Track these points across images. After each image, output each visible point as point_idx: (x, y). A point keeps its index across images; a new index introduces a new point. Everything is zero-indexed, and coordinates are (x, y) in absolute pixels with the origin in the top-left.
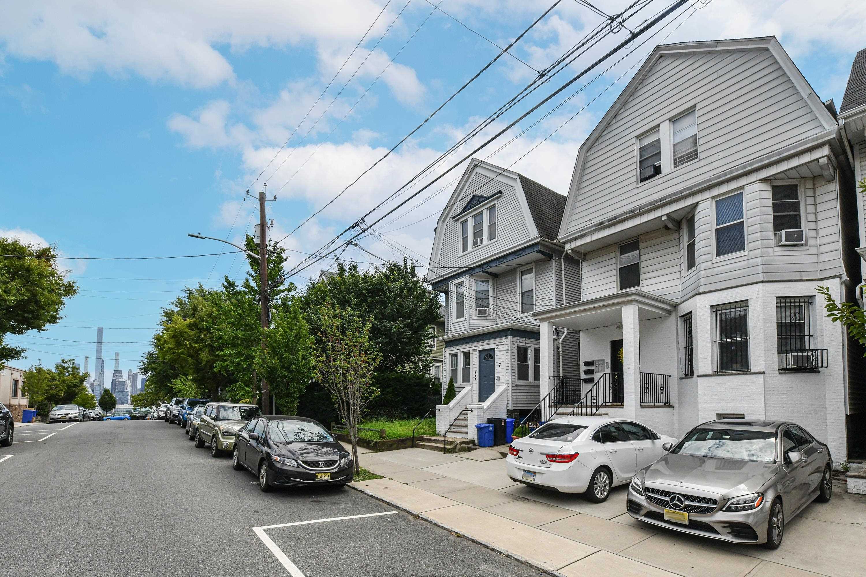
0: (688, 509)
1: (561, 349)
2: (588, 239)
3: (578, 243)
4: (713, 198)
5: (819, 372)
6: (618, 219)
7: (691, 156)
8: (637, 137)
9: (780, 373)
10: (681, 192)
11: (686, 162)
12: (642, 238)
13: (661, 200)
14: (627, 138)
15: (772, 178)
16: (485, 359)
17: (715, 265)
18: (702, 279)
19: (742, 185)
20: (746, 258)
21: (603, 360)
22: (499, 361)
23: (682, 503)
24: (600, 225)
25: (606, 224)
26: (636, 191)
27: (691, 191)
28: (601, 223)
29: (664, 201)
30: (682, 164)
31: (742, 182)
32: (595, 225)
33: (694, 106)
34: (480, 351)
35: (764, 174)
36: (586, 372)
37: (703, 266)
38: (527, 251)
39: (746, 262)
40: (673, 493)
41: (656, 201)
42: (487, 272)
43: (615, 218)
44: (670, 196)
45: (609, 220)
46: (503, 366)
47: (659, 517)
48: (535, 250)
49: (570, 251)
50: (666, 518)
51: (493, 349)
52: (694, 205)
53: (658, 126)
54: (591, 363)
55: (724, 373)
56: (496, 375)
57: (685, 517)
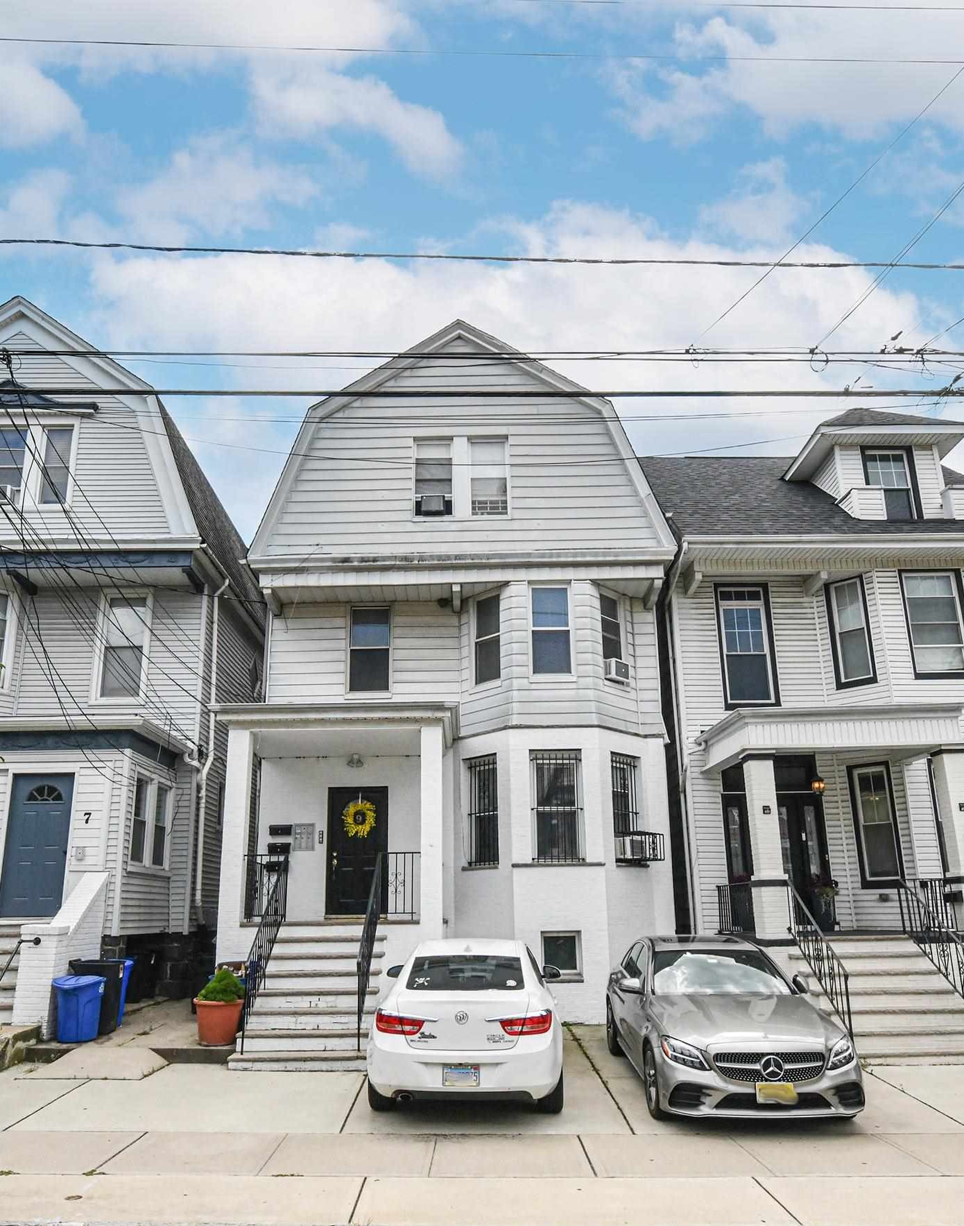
0: (791, 1076)
1: (203, 793)
2: (311, 580)
3: (290, 581)
4: (530, 582)
5: (648, 866)
6: (378, 563)
7: (497, 508)
8: (415, 439)
9: (618, 866)
10: (488, 557)
11: (488, 514)
12: (397, 607)
13: (457, 557)
14: (400, 432)
15: (601, 583)
16: (31, 797)
17: (534, 686)
18: (514, 704)
19: (570, 578)
20: (574, 686)
21: (312, 825)
22: (88, 808)
23: (781, 1069)
24: (343, 562)
25: (356, 564)
26: (410, 527)
27: (503, 561)
28: (346, 560)
29: (459, 562)
30: (482, 514)
31: (568, 574)
32: (334, 560)
33: (506, 437)
34: (16, 776)
35: (596, 574)
36: (273, 849)
37: (516, 683)
38: (157, 560)
39: (573, 692)
40: (763, 1055)
41: (448, 557)
42: (18, 576)
43: (375, 560)
44: (473, 557)
45: (363, 560)
46: (98, 821)
47: (748, 1101)
48: (180, 564)
49: (269, 591)
50: (760, 1099)
51: (71, 776)
52: (499, 584)
53: (451, 438)
54: (285, 830)
55: (542, 861)
56: (72, 843)
57: (789, 1090)
